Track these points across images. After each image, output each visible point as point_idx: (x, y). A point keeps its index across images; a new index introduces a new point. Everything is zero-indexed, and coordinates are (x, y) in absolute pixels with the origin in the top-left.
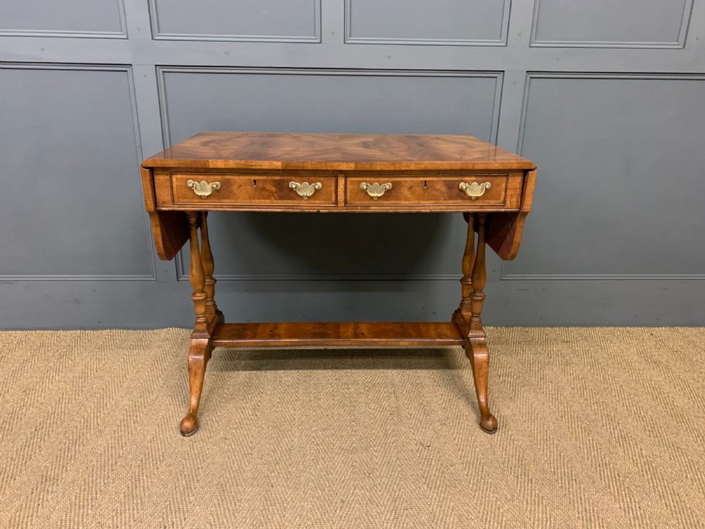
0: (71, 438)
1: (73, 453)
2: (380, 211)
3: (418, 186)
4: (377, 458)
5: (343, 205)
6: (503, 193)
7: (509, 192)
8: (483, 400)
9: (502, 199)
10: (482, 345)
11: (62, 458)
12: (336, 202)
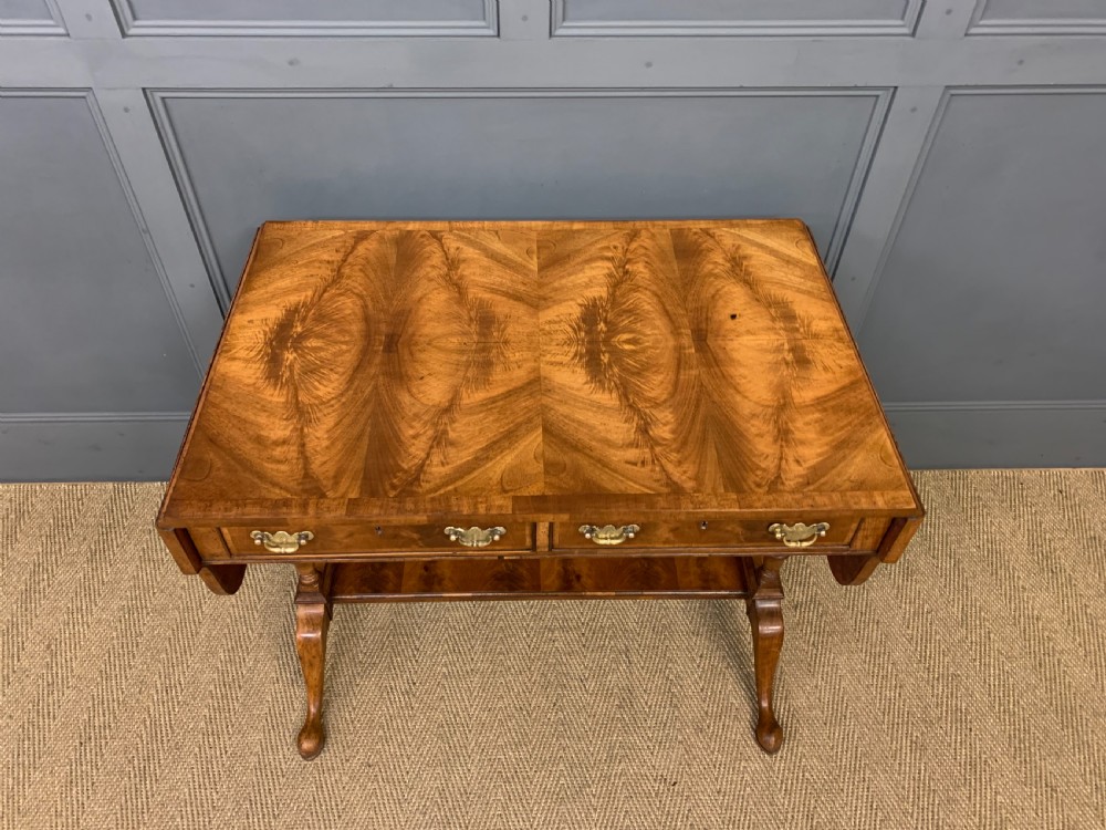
0: (136, 762)
1: (144, 800)
2: (615, 556)
3: (690, 528)
4: (596, 810)
5: (547, 550)
6: (851, 535)
7: (860, 534)
8: (765, 704)
9: (847, 540)
10: (775, 615)
11: (129, 811)
12: (534, 547)
